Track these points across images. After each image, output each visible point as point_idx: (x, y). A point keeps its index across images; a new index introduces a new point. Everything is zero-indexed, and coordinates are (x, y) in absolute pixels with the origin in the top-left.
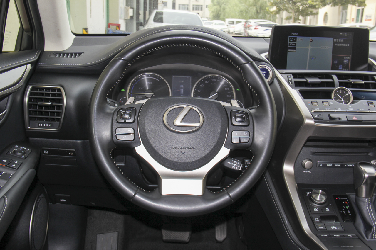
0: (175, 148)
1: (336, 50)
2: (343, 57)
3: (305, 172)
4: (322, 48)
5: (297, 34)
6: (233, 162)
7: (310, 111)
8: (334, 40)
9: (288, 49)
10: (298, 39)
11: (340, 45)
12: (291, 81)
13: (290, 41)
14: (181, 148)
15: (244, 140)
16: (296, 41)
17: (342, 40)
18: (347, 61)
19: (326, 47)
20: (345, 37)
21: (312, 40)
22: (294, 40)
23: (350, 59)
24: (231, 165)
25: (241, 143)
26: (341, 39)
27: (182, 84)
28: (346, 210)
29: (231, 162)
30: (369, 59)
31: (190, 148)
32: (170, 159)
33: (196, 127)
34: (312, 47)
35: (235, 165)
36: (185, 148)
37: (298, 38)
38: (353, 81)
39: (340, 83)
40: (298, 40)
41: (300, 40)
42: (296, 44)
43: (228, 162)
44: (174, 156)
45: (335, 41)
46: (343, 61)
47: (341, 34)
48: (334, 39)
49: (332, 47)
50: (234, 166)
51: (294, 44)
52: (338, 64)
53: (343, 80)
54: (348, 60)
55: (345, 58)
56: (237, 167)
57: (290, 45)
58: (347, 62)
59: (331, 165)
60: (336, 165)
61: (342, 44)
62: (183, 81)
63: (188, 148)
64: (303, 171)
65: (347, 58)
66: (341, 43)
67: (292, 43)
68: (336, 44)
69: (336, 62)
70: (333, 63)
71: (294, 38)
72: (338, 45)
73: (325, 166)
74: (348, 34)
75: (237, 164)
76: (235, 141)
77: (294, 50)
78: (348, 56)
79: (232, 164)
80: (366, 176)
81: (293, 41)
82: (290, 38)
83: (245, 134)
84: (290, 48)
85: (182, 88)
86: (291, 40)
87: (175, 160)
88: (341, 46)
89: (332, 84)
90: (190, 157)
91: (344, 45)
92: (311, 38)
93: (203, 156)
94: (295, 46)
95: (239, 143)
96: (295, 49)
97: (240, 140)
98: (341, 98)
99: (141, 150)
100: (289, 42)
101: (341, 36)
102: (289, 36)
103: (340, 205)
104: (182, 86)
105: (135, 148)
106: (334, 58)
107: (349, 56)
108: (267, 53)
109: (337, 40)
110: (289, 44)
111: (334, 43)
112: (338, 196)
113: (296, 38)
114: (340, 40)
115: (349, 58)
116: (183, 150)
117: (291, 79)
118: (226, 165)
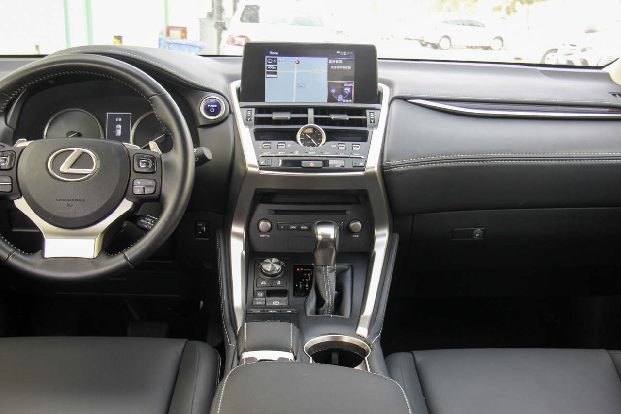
0: (60, 200)
1: (332, 74)
2: (343, 84)
3: (262, 236)
4: (313, 72)
5: (277, 54)
6: (147, 220)
7: (257, 156)
8: (328, 62)
9: (266, 73)
10: (279, 60)
11: (338, 67)
12: (250, 117)
13: (268, 63)
14: (68, 200)
15: (148, 191)
16: (276, 63)
17: (341, 62)
18: (349, 89)
19: (318, 71)
20: (343, 56)
21: (299, 62)
22: (273, 61)
23: (353, 86)
24: (145, 224)
25: (144, 194)
26: (339, 60)
27: (119, 123)
28: (304, 283)
29: (145, 220)
30: (380, 85)
31: (80, 200)
32: (55, 214)
33: (87, 174)
34: (299, 71)
35: (149, 223)
36: (73, 200)
37: (278, 58)
38: (334, 117)
39: (315, 119)
40: (279, 62)
41: (282, 61)
42: (276, 67)
43: (141, 220)
44: (59, 210)
45: (330, 62)
46: (344, 89)
47: (338, 52)
48: (329, 59)
49: (327, 71)
50: (147, 224)
51: (274, 66)
52: (337, 94)
53: (326, 114)
54: (351, 87)
55: (346, 85)
56: (151, 225)
57: (268, 69)
58: (349, 91)
59: (295, 227)
60: (302, 227)
61: (341, 67)
62: (120, 120)
63: (77, 200)
64: (260, 236)
65: (349, 85)
66: (339, 64)
67: (271, 67)
68: (332, 67)
69: (333, 91)
70: (330, 94)
71: (273, 59)
72: (335, 67)
73: (287, 228)
74: (348, 53)
75: (151, 222)
76: (138, 191)
77: (275, 76)
78: (350, 83)
79: (145, 222)
80: (320, 237)
81: (273, 63)
82: (268, 58)
83: (150, 182)
84: (268, 73)
85: (119, 128)
86: (270, 62)
87: (60, 215)
88: (340, 69)
89: (305, 121)
90: (80, 211)
91: (344, 67)
92: (297, 59)
93: (95, 209)
94: (276, 69)
95: (143, 194)
96: (275, 73)
97: (144, 191)
98: (311, 139)
99: (21, 204)
100: (266, 65)
101: (339, 56)
102: (266, 57)
103: (298, 277)
104: (119, 126)
105: (15, 201)
106: (330, 86)
107: (352, 83)
108: (239, 82)
109: (334, 61)
110: (268, 67)
111: (330, 65)
112: (300, 267)
113: (276, 59)
114: (337, 62)
115: (351, 85)
116: (71, 203)
117: (251, 114)
118: (139, 224)
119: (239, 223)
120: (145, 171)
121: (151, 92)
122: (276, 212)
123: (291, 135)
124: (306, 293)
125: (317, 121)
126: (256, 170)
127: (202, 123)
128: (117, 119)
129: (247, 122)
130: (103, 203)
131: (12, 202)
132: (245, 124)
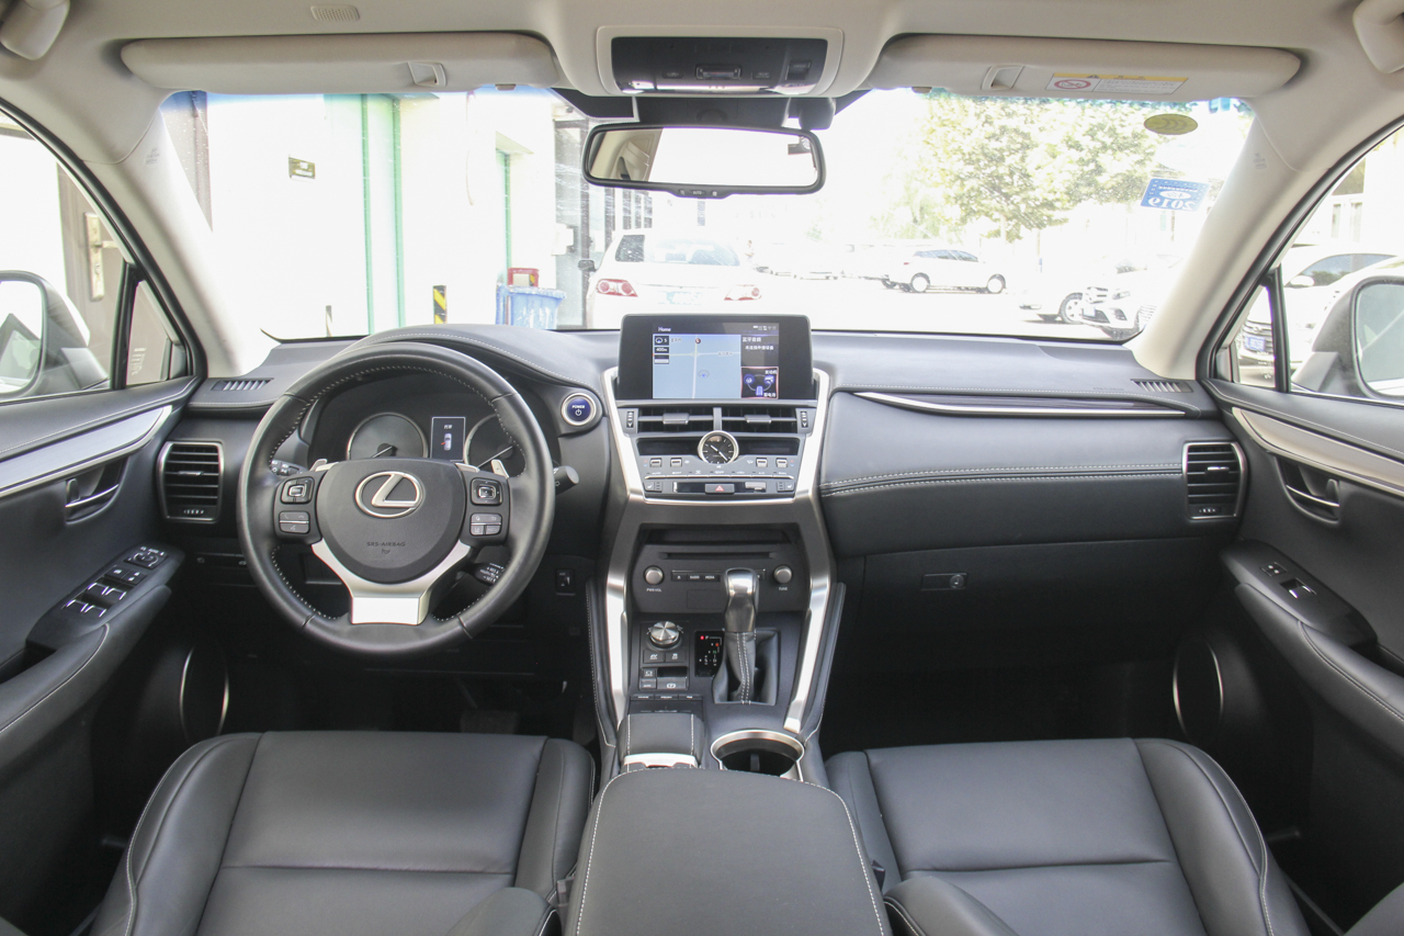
0: (373, 544)
1: (747, 357)
2: (762, 372)
3: (651, 589)
4: (720, 355)
5: (669, 330)
6: (489, 571)
7: (642, 478)
8: (742, 339)
9: (653, 358)
10: (673, 339)
11: (756, 348)
12: (632, 422)
13: (656, 344)
14: (383, 544)
15: (491, 530)
16: (668, 343)
17: (759, 340)
18: (772, 377)
19: (727, 354)
20: (763, 332)
21: (700, 340)
22: (664, 340)
23: (777, 374)
24: (487, 575)
25: (486, 535)
26: (756, 337)
27: (448, 431)
28: (711, 657)
29: (486, 570)
30: (815, 370)
31: (398, 544)
32: (366, 563)
33: (408, 508)
34: (700, 354)
36: (390, 544)
37: (671, 336)
38: (750, 419)
39: (724, 422)
40: (673, 341)
41: (677, 341)
42: (668, 348)
43: (482, 571)
44: (370, 557)
45: (745, 340)
46: (764, 378)
47: (755, 327)
48: (742, 336)
49: (740, 353)
50: (490, 576)
51: (665, 348)
52: (755, 385)
53: (739, 416)
54: (775, 375)
55: (767, 372)
56: (496, 578)
57: (656, 352)
58: (772, 381)
59: (698, 577)
60: (707, 577)
61: (759, 347)
62: (450, 427)
63: (394, 544)
64: (648, 589)
65: (771, 372)
66: (756, 344)
67: (661, 348)
68: (747, 347)
69: (749, 381)
70: (745, 386)
71: (663, 337)
72: (751, 348)
73: (686, 579)
74: (770, 328)
75: (495, 574)
76: (477, 531)
77: (667, 361)
78: (773, 369)
79: (487, 573)
80: (732, 592)
81: (663, 343)
82: (656, 337)
83: (494, 518)
84: (657, 357)
85: (448, 439)
86: (659, 342)
87: (372, 565)
88: (758, 350)
89: (709, 426)
90: (399, 559)
91: (764, 348)
92: (697, 336)
93: (419, 557)
94: (668, 352)
95: (483, 535)
96: (667, 357)
97: (485, 530)
98: (718, 452)
99: (321, 550)
100: (654, 346)
101: (756, 331)
102: (654, 335)
103: (701, 649)
104: (449, 436)
105: (313, 546)
106: (745, 373)
107: (776, 369)
108: (616, 369)
109: (749, 339)
110: (656, 348)
111: (743, 345)
112: (705, 634)
113: (668, 337)
114: (754, 340)
115: (774, 372)
116: (387, 548)
117: (633, 418)
118: (479, 577)
119: (618, 571)
120: (486, 502)
121: (494, 392)
122: (670, 556)
123: (689, 447)
124: (714, 671)
125: (727, 426)
126: (641, 498)
127: (564, 430)
128: (446, 426)
129: (627, 428)
130: (430, 548)
131: (310, 546)
132: (625, 432)
